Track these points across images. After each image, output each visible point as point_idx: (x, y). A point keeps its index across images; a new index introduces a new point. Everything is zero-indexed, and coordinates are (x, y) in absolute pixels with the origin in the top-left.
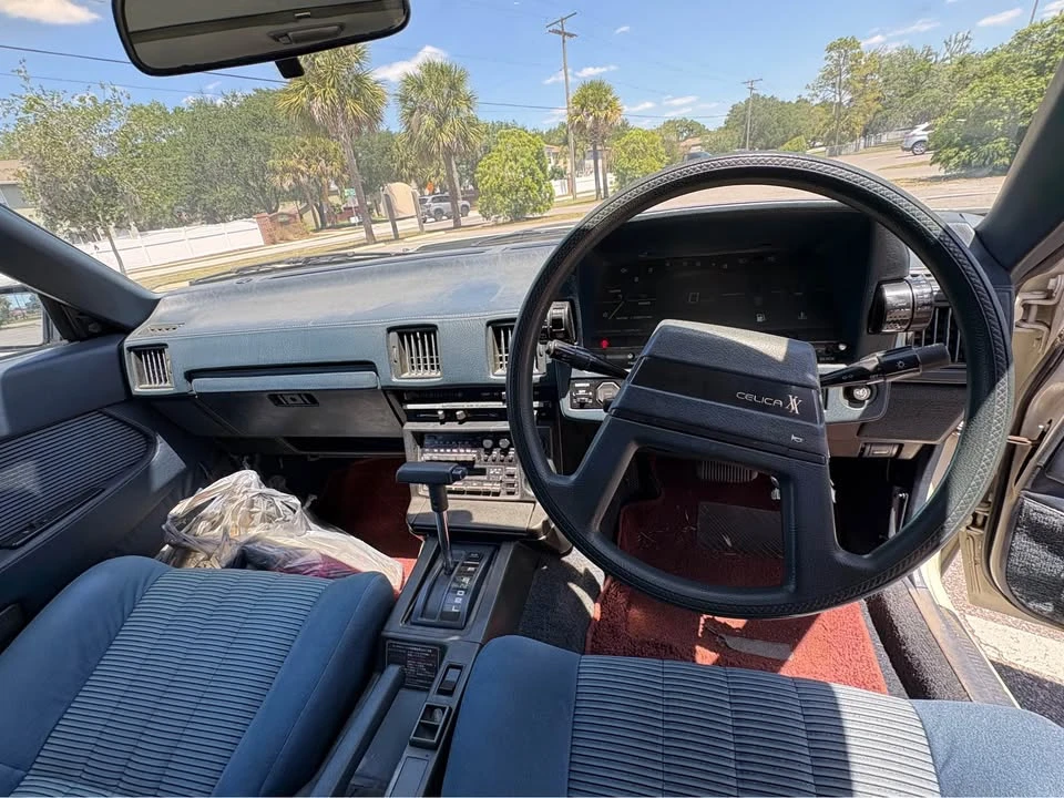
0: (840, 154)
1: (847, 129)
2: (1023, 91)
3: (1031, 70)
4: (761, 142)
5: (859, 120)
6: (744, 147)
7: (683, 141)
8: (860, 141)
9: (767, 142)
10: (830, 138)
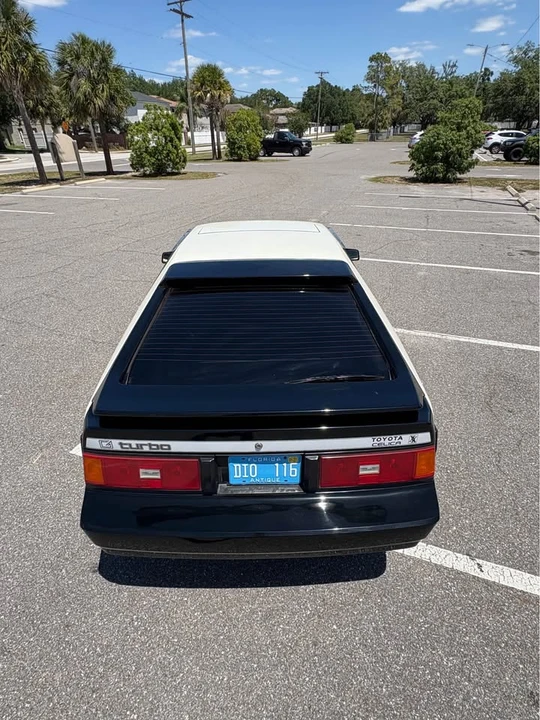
0: (377, 139)
1: (382, 121)
5: (389, 116)
6: (316, 121)
7: (272, 109)
8: (391, 129)
9: (332, 120)
10: (371, 127)
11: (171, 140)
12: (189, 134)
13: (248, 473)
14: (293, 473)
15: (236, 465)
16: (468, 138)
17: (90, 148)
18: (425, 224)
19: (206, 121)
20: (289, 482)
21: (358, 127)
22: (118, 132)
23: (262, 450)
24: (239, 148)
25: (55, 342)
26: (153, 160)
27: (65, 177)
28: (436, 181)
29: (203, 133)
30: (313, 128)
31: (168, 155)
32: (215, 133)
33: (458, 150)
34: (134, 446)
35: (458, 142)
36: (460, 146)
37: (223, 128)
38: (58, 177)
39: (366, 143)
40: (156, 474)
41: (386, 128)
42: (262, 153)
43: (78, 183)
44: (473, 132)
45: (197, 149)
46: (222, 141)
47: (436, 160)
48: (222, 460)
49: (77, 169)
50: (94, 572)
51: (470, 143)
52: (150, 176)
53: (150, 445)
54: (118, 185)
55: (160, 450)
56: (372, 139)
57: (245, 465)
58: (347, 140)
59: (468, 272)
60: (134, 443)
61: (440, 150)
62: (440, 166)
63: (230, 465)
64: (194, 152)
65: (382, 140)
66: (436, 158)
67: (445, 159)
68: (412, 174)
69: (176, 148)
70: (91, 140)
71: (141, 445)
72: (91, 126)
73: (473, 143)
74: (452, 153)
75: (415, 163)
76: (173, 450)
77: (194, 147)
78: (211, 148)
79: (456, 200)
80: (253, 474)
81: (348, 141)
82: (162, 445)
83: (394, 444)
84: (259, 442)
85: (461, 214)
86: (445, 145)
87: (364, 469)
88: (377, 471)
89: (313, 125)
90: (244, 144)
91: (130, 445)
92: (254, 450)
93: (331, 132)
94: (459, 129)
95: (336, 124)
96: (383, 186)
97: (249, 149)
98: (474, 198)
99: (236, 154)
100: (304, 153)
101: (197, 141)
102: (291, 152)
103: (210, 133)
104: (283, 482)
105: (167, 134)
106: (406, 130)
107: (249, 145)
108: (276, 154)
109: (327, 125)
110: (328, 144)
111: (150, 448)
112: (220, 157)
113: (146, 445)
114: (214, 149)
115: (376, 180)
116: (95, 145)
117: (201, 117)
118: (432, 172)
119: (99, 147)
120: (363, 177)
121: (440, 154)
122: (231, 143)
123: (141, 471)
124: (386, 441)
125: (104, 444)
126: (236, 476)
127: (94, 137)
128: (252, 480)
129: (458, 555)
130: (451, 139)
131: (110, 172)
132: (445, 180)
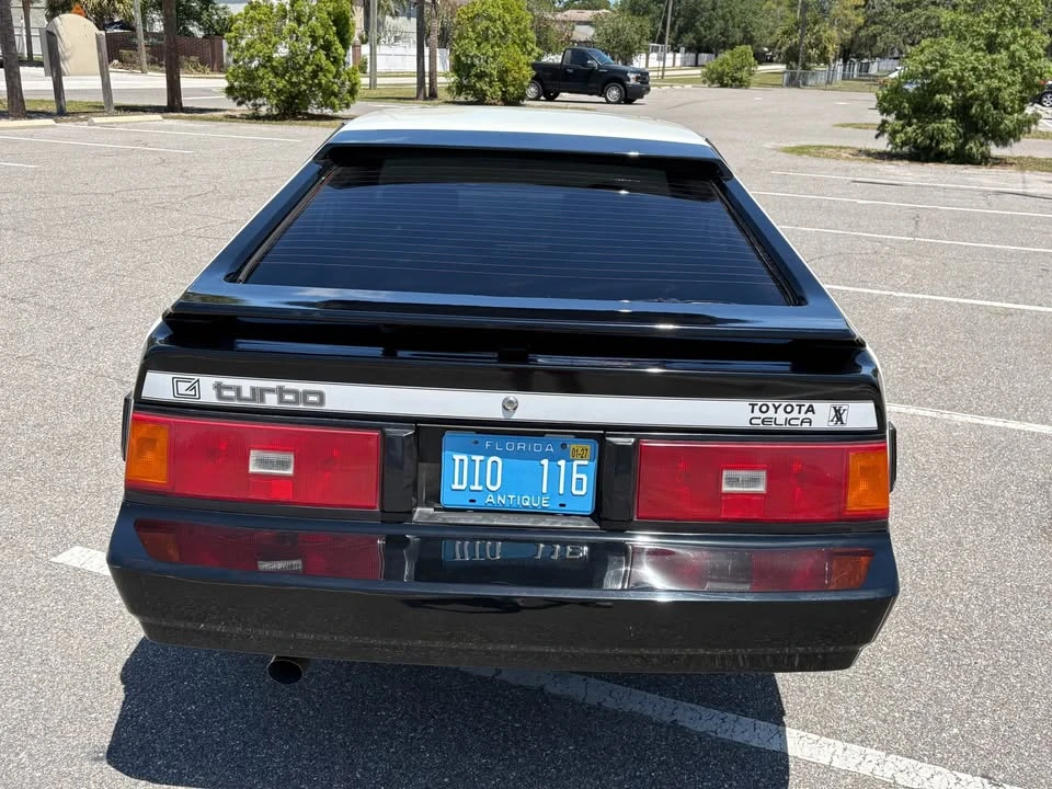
0: (804, 84)
1: (817, 46)
2: (970, 66)
3: (981, 43)
4: (689, 38)
5: (833, 36)
6: (661, 41)
7: (562, 10)
8: (839, 66)
9: (699, 41)
10: (791, 57)
11: (327, 47)
12: (365, 49)
13: (482, 481)
14: (579, 487)
15: (457, 457)
16: (1012, 66)
17: (128, 64)
18: (912, 229)
19: (409, 25)
20: (568, 509)
21: (761, 59)
22: (200, 34)
23: (517, 416)
24: (481, 76)
25: (27, 377)
26: (281, 84)
27: (68, 109)
28: (941, 157)
29: (399, 49)
30: (653, 56)
31: (315, 75)
32: (427, 51)
33: (990, 91)
34: (246, 393)
35: (990, 74)
36: (995, 83)
37: (444, 40)
38: (53, 108)
39: (778, 90)
40: (284, 465)
41: (826, 62)
42: (532, 91)
43: (96, 120)
44: (1024, 54)
45: (380, 81)
46: (439, 68)
47: (938, 110)
48: (429, 435)
49: (100, 99)
50: (97, 759)
51: (1019, 78)
52: (269, 118)
53: (281, 392)
54: (194, 130)
55: (301, 407)
56: (793, 82)
57: (478, 458)
58: (734, 80)
59: (1008, 313)
60: (247, 385)
61: (948, 89)
62: (948, 124)
63: (445, 455)
64: (373, 85)
65: (816, 87)
66: (939, 108)
67: (962, 111)
68: (883, 144)
69: (336, 61)
70: (134, 47)
71: (263, 391)
72: (138, 16)
73: (1024, 78)
74: (976, 97)
75: (891, 118)
76: (329, 407)
77: (373, 76)
78: (415, 80)
79: (985, 193)
80: (494, 483)
81: (739, 83)
82: (307, 393)
83: (796, 425)
84: (513, 396)
85: (1000, 218)
86: (960, 80)
87: (732, 481)
88: (761, 488)
89: (656, 50)
90: (492, 69)
91: (238, 390)
92: (498, 414)
93: (696, 65)
94: (992, 46)
95: (708, 51)
96: (815, 162)
97: (501, 80)
98: (1030, 191)
99: (471, 88)
100: (629, 97)
101: (381, 66)
102: (602, 93)
103: (414, 51)
104: (555, 507)
105: (320, 32)
106: (873, 70)
107: (503, 72)
108: (564, 96)
109: (688, 50)
110: (689, 86)
111: (281, 400)
112: (433, 95)
113: (272, 392)
114: (421, 83)
115: (800, 151)
116: (144, 56)
117: (396, 15)
118: (932, 139)
119: (152, 62)
120: (768, 145)
121: (947, 100)
122: (461, 67)
123: (254, 455)
124: (781, 414)
125: (183, 387)
126: (456, 486)
127: (141, 41)
128: (490, 499)
129: (960, 775)
130: (974, 69)
131: (174, 105)
132: (962, 158)
